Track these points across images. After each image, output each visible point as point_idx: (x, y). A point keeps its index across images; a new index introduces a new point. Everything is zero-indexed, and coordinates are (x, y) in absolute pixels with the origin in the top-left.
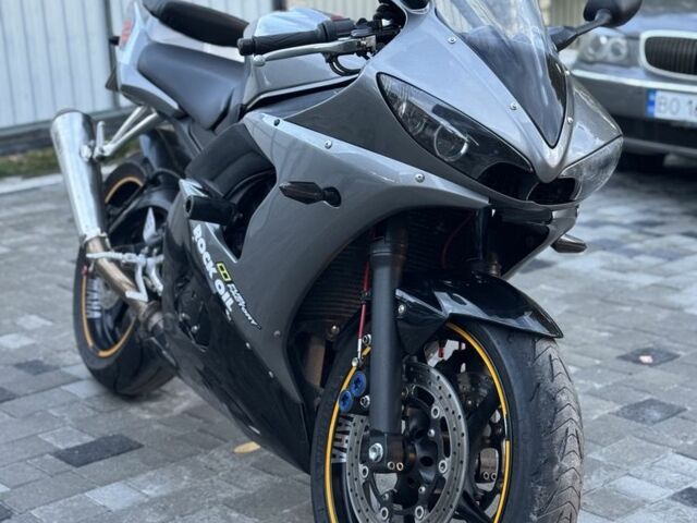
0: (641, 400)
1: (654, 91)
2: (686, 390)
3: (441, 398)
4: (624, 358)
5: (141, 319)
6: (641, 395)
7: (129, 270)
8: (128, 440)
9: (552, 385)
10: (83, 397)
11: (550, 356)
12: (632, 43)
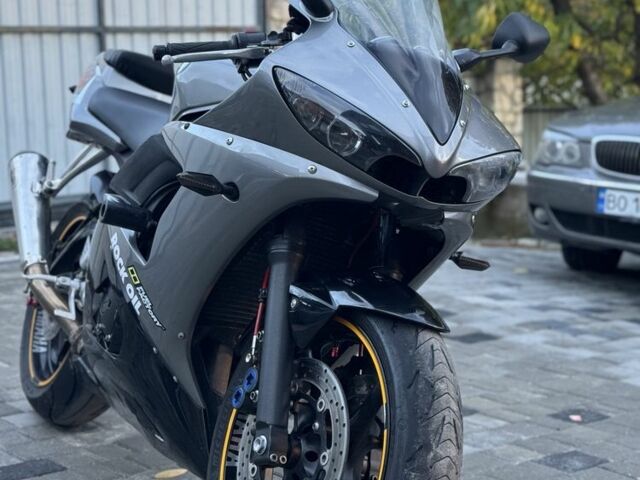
0: (565, 452)
1: (603, 189)
2: (611, 445)
3: (327, 391)
4: (555, 416)
5: (71, 340)
6: (565, 447)
7: (63, 293)
8: (53, 463)
9: (432, 373)
10: (21, 426)
11: (432, 347)
12: (584, 146)
